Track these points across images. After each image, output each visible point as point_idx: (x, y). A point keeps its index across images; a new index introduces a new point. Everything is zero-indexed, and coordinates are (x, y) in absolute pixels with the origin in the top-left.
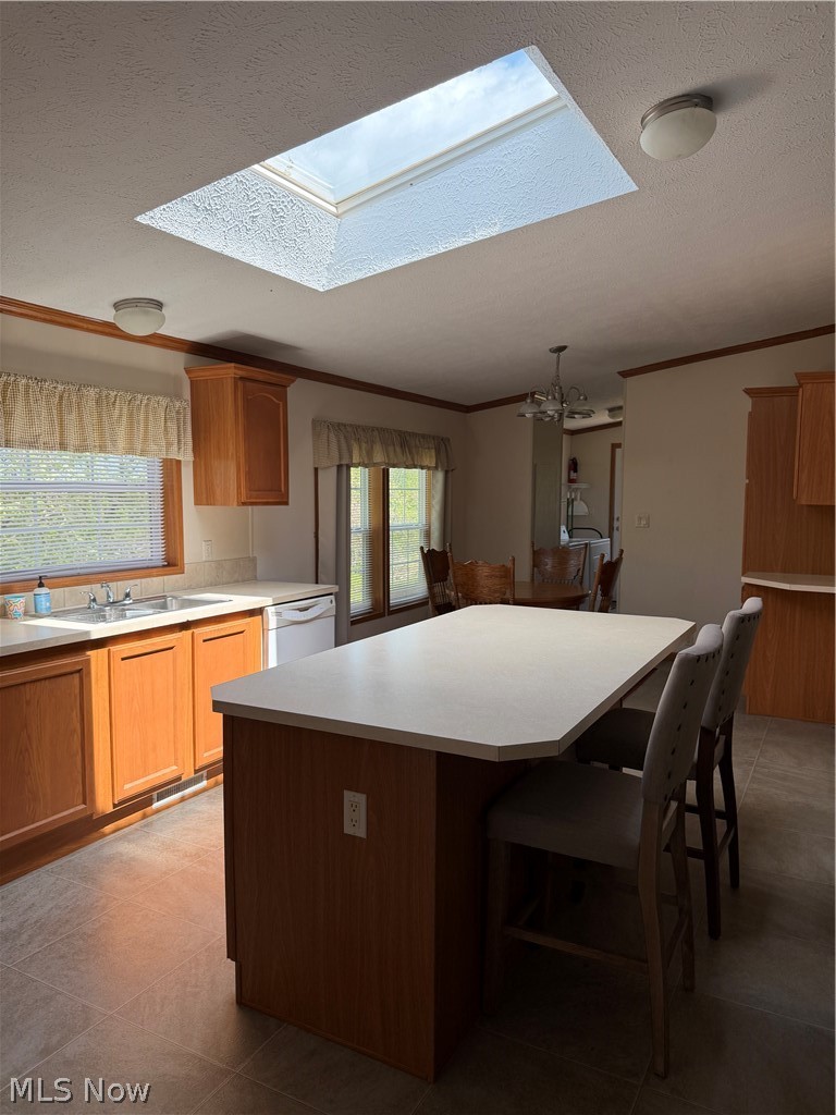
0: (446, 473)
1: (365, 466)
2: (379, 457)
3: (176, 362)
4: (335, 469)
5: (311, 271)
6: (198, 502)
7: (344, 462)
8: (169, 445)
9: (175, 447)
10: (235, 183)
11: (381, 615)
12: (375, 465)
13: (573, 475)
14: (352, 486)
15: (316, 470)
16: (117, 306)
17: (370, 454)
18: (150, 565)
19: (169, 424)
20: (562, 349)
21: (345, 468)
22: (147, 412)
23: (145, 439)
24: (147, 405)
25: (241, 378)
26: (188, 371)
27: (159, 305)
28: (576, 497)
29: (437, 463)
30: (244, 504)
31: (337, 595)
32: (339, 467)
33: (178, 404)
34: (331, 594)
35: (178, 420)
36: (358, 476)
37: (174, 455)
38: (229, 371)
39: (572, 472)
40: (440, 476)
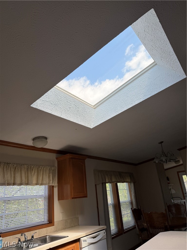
0: (134, 183)
1: (110, 183)
2: (114, 180)
3: (53, 156)
4: (101, 184)
5: (88, 123)
6: (59, 199)
7: (104, 182)
8: (49, 180)
9: (51, 182)
10: (63, 98)
11: (122, 234)
12: (113, 182)
13: (168, 182)
14: (107, 190)
15: (96, 185)
16: (34, 139)
17: (111, 179)
18: (43, 223)
19: (50, 174)
20: (162, 142)
21: (104, 184)
22: (43, 171)
23: (42, 180)
24: (43, 169)
25: (71, 158)
26: (57, 158)
27: (46, 138)
28: (171, 188)
29: (131, 181)
30: (73, 198)
31: (106, 230)
32: (102, 183)
33: (53, 168)
34: (104, 230)
35: (53, 173)
36: (108, 186)
37: (51, 184)
38: (68, 156)
39: (168, 181)
40: (132, 184)
